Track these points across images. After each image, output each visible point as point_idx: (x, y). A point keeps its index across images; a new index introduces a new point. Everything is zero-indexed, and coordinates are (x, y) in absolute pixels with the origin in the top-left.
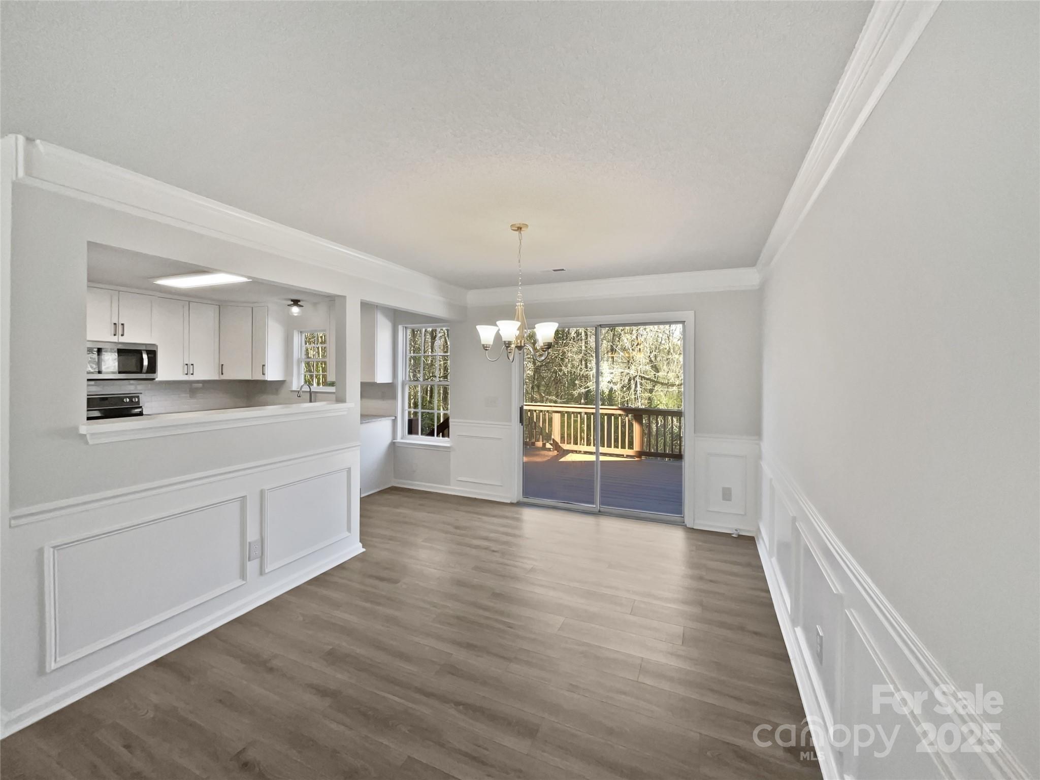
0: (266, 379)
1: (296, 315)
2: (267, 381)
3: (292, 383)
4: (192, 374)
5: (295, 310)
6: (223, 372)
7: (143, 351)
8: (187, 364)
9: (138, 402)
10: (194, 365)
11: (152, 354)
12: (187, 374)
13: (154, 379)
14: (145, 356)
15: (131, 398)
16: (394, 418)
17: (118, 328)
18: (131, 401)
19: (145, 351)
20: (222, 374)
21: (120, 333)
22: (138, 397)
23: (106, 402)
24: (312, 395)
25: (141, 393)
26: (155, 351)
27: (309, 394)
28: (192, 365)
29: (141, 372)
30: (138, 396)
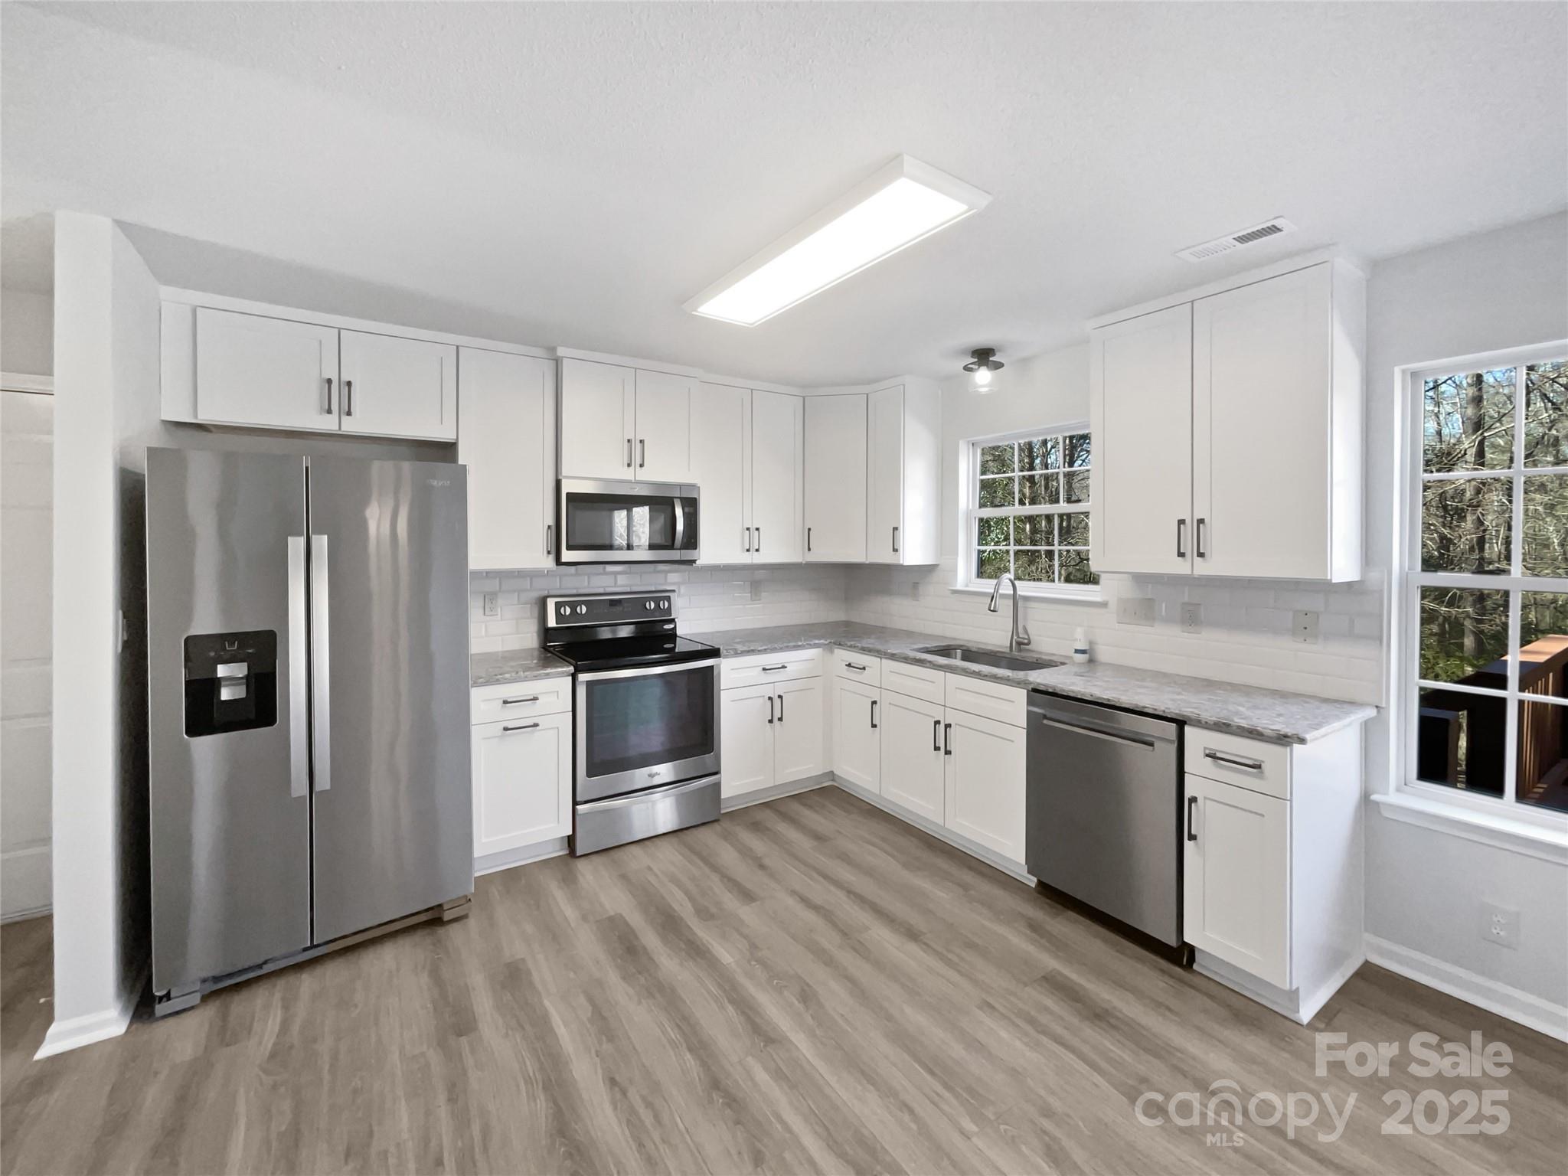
0: (901, 562)
1: (984, 390)
2: (902, 566)
3: (955, 570)
4: (757, 550)
5: (983, 377)
6: (811, 547)
7: (675, 500)
8: (748, 529)
9: (669, 610)
10: (761, 530)
11: (691, 505)
12: (748, 550)
13: (694, 561)
14: (679, 512)
15: (657, 600)
16: (1372, 712)
17: (635, 451)
18: (657, 606)
19: (679, 500)
20: (809, 549)
21: (638, 462)
22: (668, 599)
23: (619, 609)
24: (1020, 604)
25: (674, 591)
26: (695, 499)
27: (1011, 602)
28: (757, 529)
29: (671, 547)
30: (669, 597)
